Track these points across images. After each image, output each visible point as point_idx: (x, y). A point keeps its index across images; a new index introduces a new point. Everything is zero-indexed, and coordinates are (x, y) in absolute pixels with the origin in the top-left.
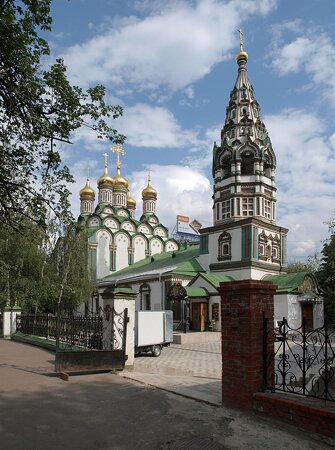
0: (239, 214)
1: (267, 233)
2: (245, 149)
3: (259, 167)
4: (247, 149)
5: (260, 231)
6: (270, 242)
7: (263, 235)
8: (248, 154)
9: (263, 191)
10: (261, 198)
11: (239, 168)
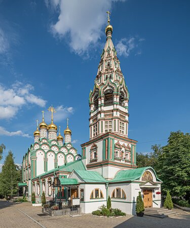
0: (102, 132)
1: (121, 143)
2: (107, 89)
3: (116, 99)
4: (108, 88)
5: (116, 141)
6: (123, 149)
7: (118, 144)
8: (109, 92)
9: (119, 116)
10: (117, 120)
11: (103, 101)
